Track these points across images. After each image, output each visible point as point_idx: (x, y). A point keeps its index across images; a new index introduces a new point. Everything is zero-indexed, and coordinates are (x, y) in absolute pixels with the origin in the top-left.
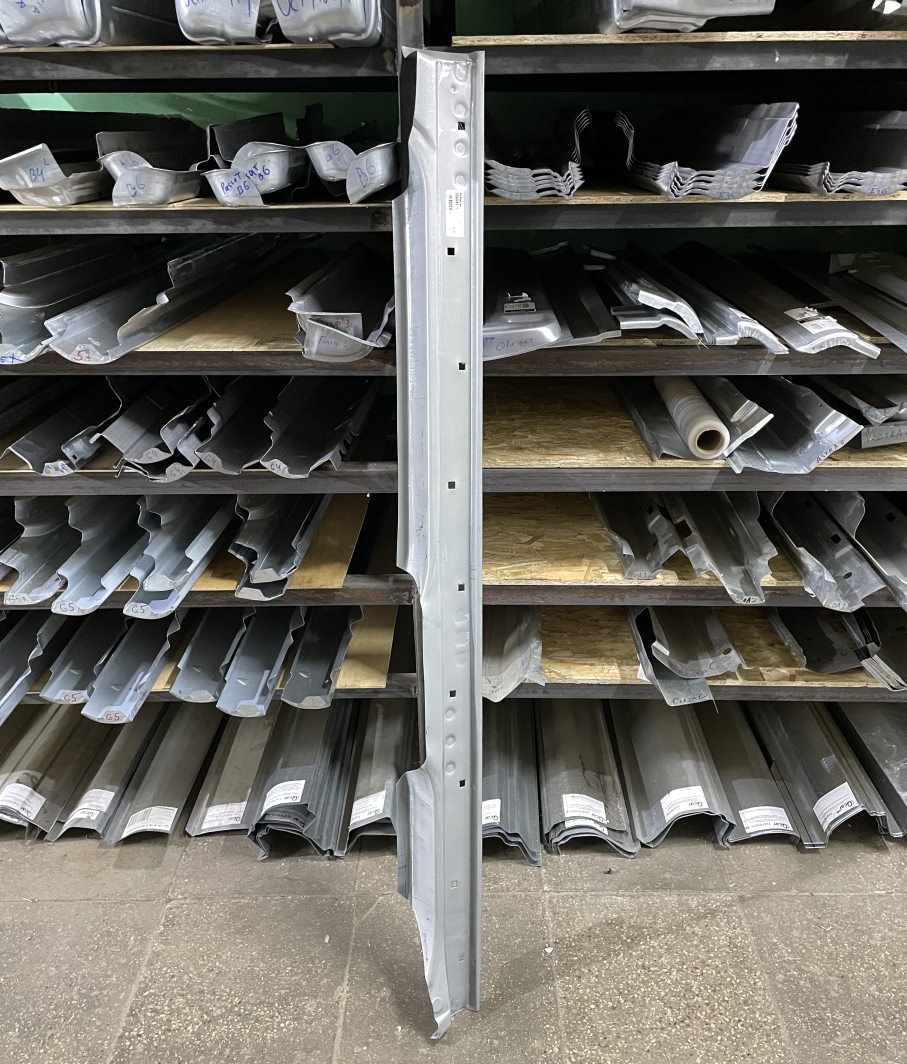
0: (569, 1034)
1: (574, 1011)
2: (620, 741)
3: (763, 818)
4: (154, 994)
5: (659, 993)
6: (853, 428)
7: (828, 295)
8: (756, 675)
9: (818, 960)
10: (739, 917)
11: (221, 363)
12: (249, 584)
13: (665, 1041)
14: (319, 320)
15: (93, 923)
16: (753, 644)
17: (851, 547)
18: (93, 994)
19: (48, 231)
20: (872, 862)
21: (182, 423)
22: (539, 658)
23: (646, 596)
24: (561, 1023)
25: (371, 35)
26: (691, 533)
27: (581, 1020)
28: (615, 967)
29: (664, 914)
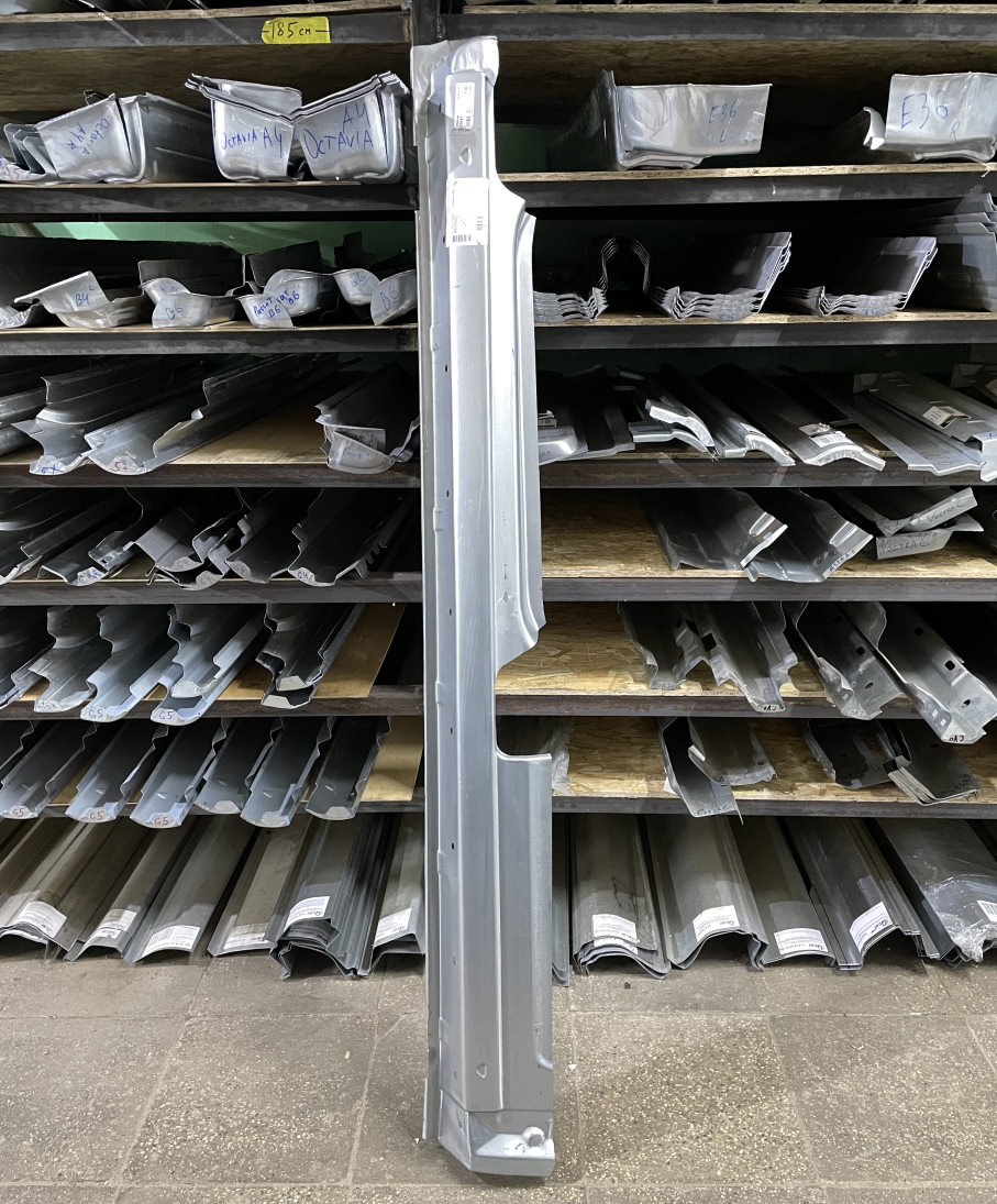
0: (589, 1146)
1: (596, 1125)
2: (656, 863)
3: (797, 939)
4: (170, 1106)
5: (682, 1109)
6: (864, 538)
9: (847, 1078)
10: (769, 1037)
11: (252, 476)
12: (275, 693)
14: (345, 433)
15: (111, 1038)
16: (786, 761)
17: (874, 658)
18: (109, 1106)
19: (90, 351)
20: (908, 984)
21: (212, 535)
22: (566, 770)
23: (671, 707)
24: (581, 1135)
25: (393, 173)
26: (715, 645)
27: (602, 1133)
28: (639, 1084)
29: (692, 1034)
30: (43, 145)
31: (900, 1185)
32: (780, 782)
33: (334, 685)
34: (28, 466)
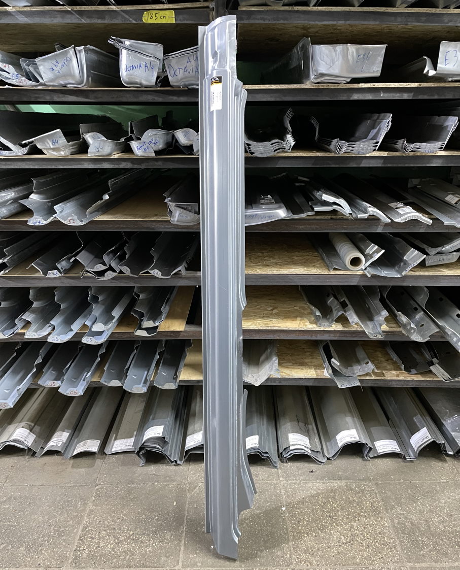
0: (295, 548)
1: (297, 538)
3: (385, 445)
4: (91, 530)
5: (337, 529)
6: (421, 256)
8: (381, 374)
9: (414, 513)
10: (376, 493)
11: (132, 226)
12: (140, 329)
13: (341, 552)
15: (60, 496)
16: (378, 360)
17: (423, 312)
18: (61, 530)
19: (56, 166)
20: (439, 466)
22: (277, 365)
23: (327, 335)
24: (291, 543)
26: (348, 306)
27: (300, 542)
28: (316, 517)
29: (339, 492)
30: (38, 69)
31: (443, 565)
34: (27, 221)
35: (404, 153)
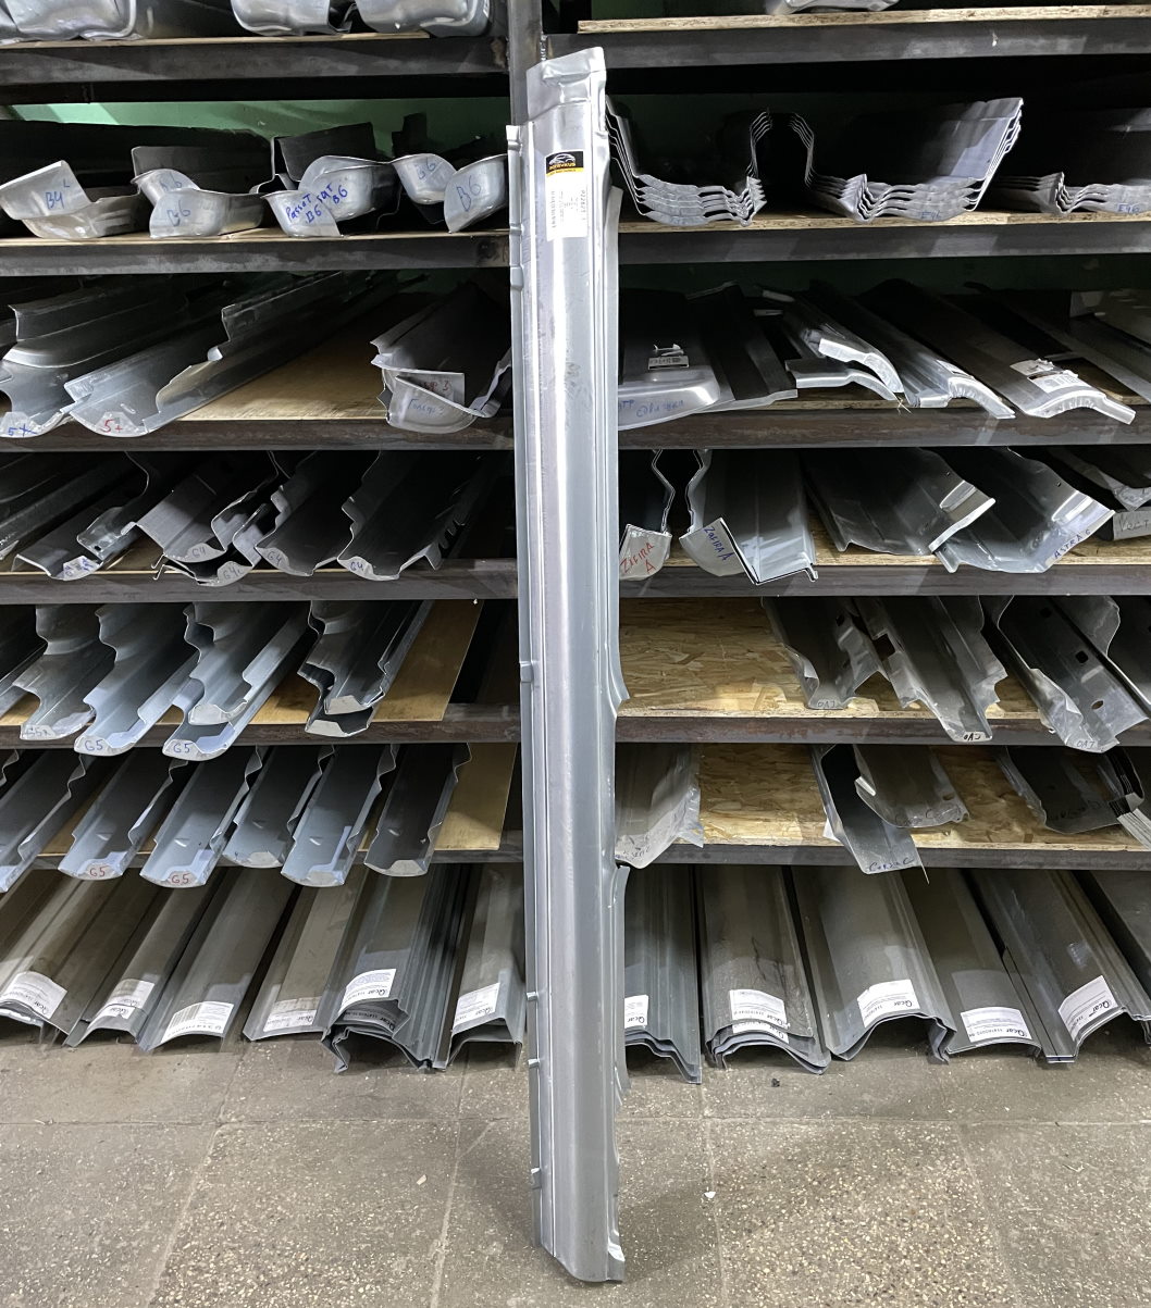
1: (743, 1277)
2: (806, 920)
3: (991, 1022)
4: (198, 1248)
5: (854, 1254)
6: (1103, 513)
7: (1065, 344)
8: (981, 834)
9: (1065, 1211)
10: (960, 1153)
12: (323, 716)
14: (410, 379)
15: (122, 1153)
16: (976, 795)
17: (1101, 668)
18: (119, 1246)
19: (71, 270)
20: (1135, 1081)
21: (240, 512)
22: (697, 811)
23: (835, 731)
24: (725, 1291)
25: (474, 19)
26: (893, 651)
27: (751, 1288)
28: (797, 1219)
29: (862, 1149)
32: (972, 824)
33: (399, 704)
35: (1055, 213)
